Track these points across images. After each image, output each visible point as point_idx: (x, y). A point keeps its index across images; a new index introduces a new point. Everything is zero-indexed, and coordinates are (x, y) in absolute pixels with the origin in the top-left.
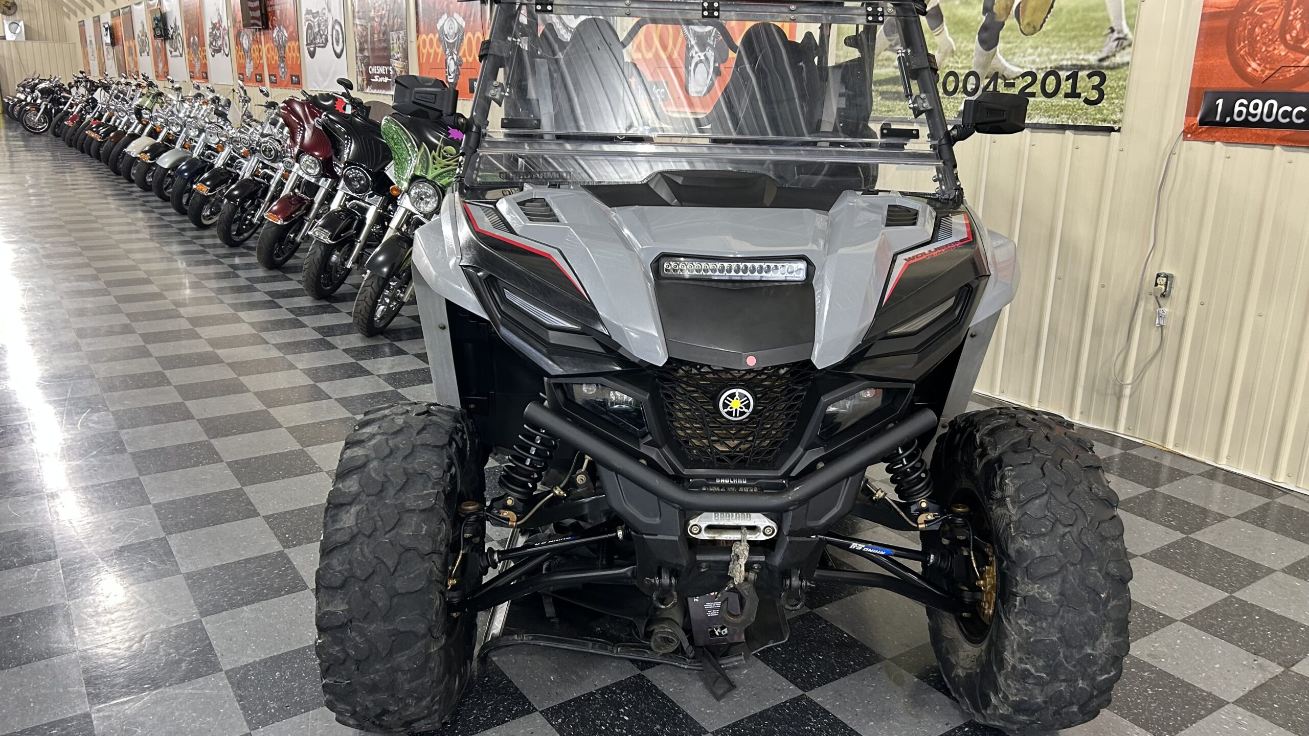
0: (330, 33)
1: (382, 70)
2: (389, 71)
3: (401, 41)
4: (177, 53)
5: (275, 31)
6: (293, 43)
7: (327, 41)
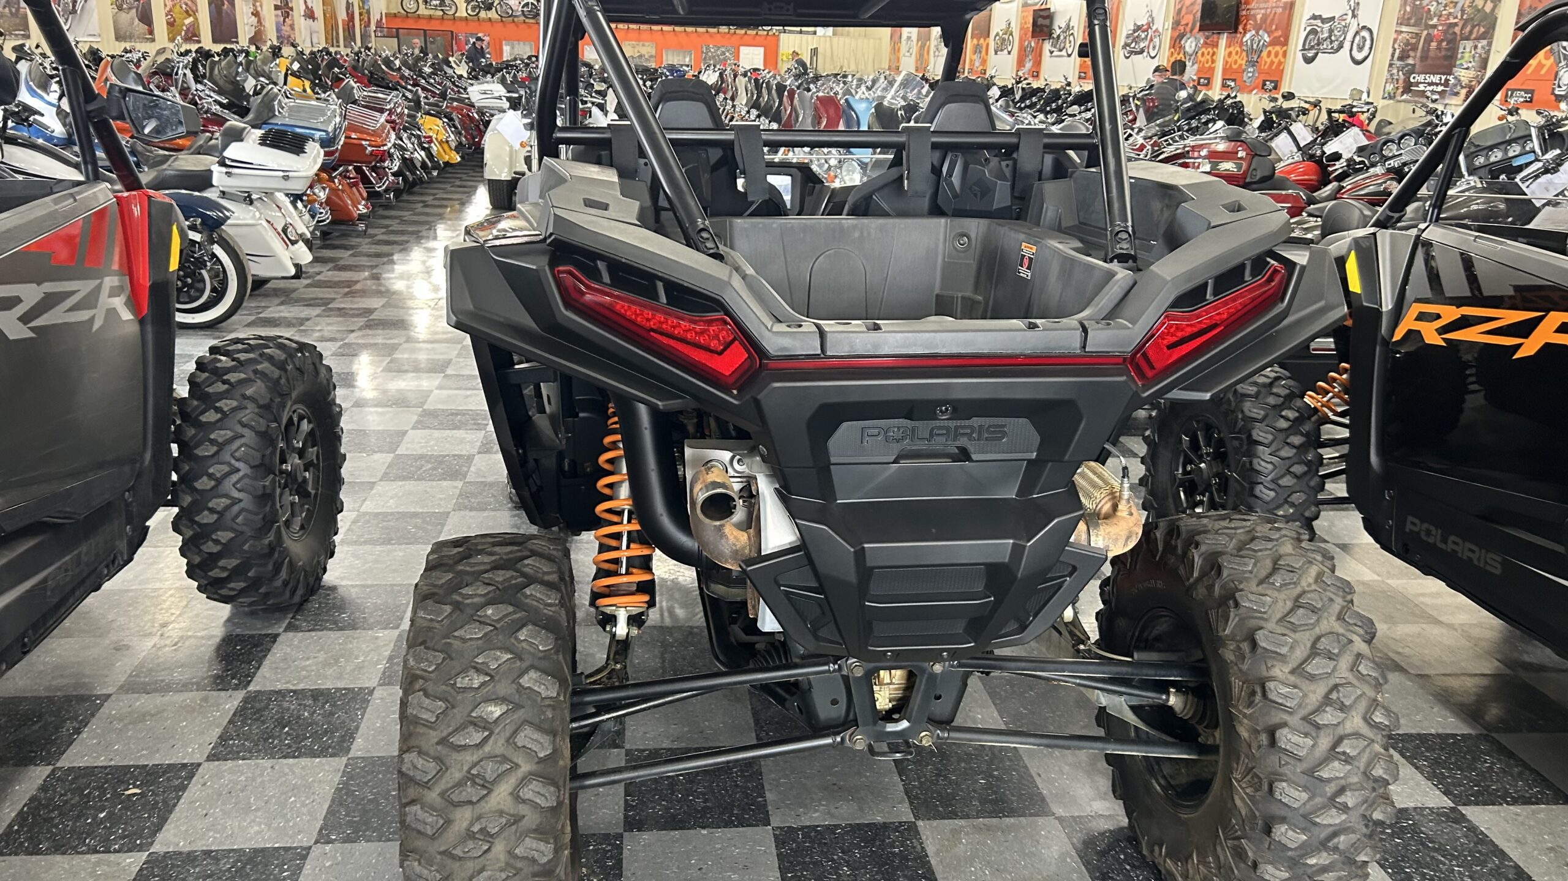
0: (1350, 36)
1: (1435, 79)
2: (1447, 80)
3: (1479, 50)
4: (1064, 53)
5: (1248, 36)
6: (1278, 48)
7: (1341, 47)
